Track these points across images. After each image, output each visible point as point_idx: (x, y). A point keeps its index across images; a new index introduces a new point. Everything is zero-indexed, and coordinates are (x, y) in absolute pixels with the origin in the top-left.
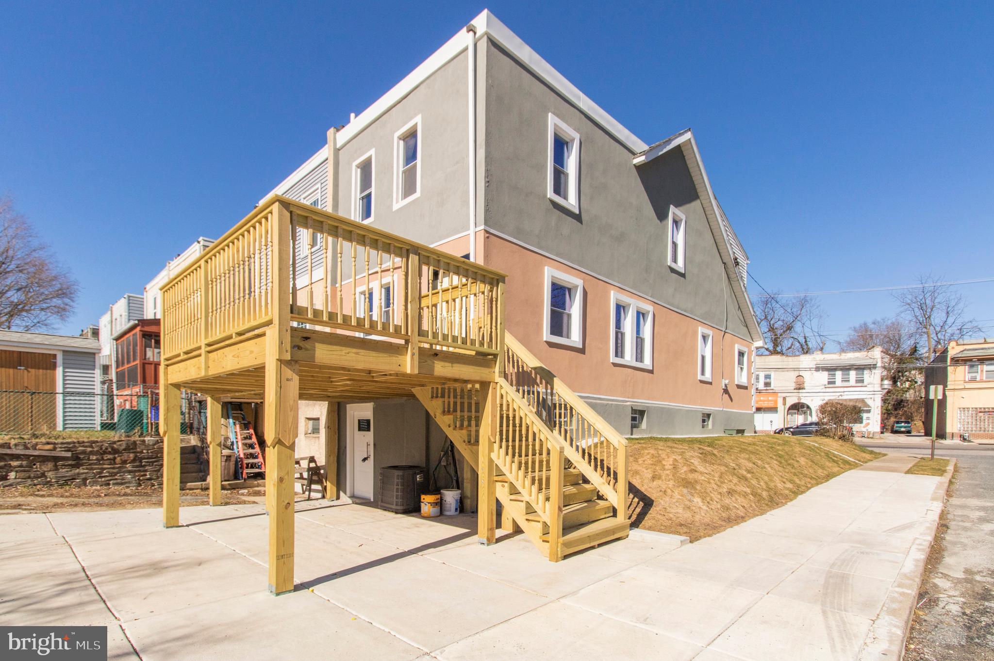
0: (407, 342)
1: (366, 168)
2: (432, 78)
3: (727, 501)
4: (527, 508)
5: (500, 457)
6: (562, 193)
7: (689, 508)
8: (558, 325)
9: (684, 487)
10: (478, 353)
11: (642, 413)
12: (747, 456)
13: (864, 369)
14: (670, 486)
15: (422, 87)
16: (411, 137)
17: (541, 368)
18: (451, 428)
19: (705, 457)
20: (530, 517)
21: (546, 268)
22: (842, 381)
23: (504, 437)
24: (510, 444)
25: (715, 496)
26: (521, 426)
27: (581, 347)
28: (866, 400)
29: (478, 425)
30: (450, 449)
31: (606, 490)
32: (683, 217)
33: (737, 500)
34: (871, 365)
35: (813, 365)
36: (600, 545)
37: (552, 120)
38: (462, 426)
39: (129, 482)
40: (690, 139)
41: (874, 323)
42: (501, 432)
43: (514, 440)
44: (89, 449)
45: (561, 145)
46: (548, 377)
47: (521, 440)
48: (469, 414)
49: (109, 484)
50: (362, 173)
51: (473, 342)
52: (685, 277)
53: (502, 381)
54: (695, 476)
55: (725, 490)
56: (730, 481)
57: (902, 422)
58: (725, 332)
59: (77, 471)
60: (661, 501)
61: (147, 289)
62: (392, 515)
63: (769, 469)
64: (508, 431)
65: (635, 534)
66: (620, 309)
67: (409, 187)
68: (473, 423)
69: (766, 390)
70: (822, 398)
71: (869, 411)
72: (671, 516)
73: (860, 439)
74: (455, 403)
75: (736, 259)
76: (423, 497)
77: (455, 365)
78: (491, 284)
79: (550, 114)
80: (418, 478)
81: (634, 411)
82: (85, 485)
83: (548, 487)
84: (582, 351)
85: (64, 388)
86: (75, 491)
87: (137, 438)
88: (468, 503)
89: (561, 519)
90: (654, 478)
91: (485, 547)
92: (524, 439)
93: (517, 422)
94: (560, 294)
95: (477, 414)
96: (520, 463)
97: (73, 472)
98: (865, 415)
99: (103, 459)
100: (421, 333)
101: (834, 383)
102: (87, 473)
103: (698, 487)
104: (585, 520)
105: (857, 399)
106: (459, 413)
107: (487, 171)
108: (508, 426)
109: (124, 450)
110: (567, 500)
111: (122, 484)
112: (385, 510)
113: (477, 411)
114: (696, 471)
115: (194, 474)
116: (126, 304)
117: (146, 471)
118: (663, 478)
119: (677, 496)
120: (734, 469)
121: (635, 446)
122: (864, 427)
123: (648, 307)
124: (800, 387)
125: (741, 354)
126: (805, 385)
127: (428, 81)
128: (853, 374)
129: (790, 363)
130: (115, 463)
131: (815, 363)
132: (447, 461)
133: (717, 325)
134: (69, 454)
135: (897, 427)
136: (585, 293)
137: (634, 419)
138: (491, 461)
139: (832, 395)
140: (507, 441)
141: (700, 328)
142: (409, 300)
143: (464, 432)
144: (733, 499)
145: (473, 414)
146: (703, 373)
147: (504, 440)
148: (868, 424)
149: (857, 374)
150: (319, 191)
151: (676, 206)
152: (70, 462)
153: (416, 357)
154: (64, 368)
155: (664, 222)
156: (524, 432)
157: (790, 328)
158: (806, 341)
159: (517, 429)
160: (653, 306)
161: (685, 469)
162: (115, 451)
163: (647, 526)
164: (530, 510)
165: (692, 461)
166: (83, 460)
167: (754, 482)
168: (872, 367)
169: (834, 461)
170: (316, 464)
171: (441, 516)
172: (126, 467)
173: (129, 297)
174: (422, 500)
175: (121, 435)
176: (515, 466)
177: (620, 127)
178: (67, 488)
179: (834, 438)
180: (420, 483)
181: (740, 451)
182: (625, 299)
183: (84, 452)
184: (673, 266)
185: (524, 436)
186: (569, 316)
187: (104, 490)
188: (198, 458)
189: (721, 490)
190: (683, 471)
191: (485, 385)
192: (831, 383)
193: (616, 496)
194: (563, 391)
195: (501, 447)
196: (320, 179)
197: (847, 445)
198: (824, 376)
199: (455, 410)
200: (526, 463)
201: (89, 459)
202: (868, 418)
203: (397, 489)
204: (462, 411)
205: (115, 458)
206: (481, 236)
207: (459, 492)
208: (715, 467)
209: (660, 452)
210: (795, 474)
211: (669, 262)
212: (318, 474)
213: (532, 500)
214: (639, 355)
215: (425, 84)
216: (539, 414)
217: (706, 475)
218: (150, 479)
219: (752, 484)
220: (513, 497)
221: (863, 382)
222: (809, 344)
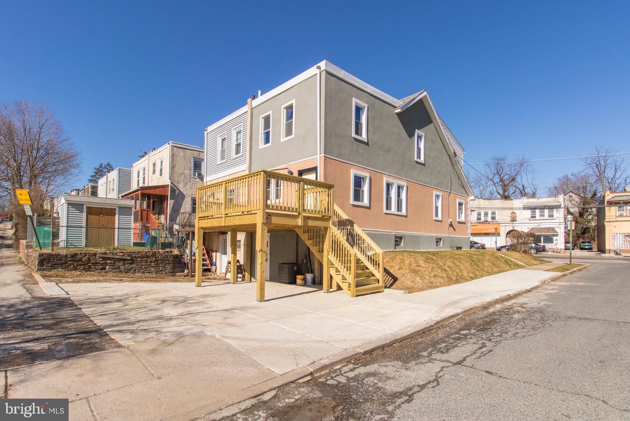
0: (299, 214)
1: (267, 120)
2: (300, 84)
3: (433, 280)
4: (342, 277)
5: (332, 257)
6: (359, 133)
7: (413, 282)
8: (358, 196)
9: (413, 273)
10: (323, 216)
11: (401, 238)
12: (452, 260)
13: (554, 208)
14: (407, 272)
15: (295, 87)
16: (290, 109)
17: (349, 219)
18: (312, 246)
19: (427, 260)
20: (344, 281)
21: (352, 170)
22: (540, 216)
23: (334, 249)
24: (336, 252)
25: (427, 277)
26: (340, 245)
27: (369, 206)
28: (555, 228)
29: (323, 244)
30: (308, 255)
31: (375, 272)
32: (423, 134)
33: (438, 279)
34: (557, 206)
35: (521, 206)
36: (371, 293)
37: (354, 101)
38: (316, 244)
39: (153, 272)
40: (426, 95)
41: (572, 175)
42: (332, 247)
43: (337, 251)
44: (137, 255)
45: (359, 110)
46: (351, 223)
47: (340, 251)
48: (319, 240)
49: (144, 273)
50: (265, 121)
51: (322, 212)
52: (425, 166)
53: (332, 227)
54: (419, 268)
55: (432, 275)
56: (437, 271)
57: (586, 242)
58: (450, 193)
59: (132, 266)
60: (401, 279)
61: (133, 166)
62: (284, 285)
63: (463, 267)
64: (335, 247)
65: (386, 290)
66: (389, 185)
67: (289, 132)
68: (321, 243)
69: (493, 221)
70: (528, 227)
71: (557, 235)
72: (405, 285)
73: (552, 253)
74: (313, 235)
75: (455, 153)
76: (297, 276)
77: (315, 221)
78: (329, 188)
79: (353, 98)
80: (295, 268)
81: (396, 237)
82: (135, 273)
83: (350, 270)
84: (369, 208)
85: (119, 225)
86: (132, 275)
87: (155, 250)
88: (317, 280)
89: (355, 283)
90: (399, 269)
91: (326, 294)
92: (341, 250)
93: (339, 243)
94: (358, 181)
95: (323, 240)
96: (340, 260)
97: (130, 266)
98: (555, 238)
99: (142, 260)
100: (304, 211)
101: (535, 217)
102: (136, 267)
103: (419, 273)
104: (366, 283)
105: (549, 228)
106: (315, 239)
107: (325, 130)
108: (335, 245)
109: (151, 256)
110: (357, 276)
111: (150, 273)
112: (280, 283)
113: (323, 238)
114: (420, 266)
115: (178, 269)
116: (118, 173)
117: (160, 266)
118: (404, 269)
119: (409, 276)
120: (441, 266)
121: (394, 255)
122: (554, 246)
123: (404, 184)
124: (513, 220)
125: (460, 204)
126: (517, 218)
127: (298, 85)
128: (546, 211)
129: (507, 205)
130: (147, 263)
131: (523, 204)
132: (306, 261)
133: (445, 189)
134: (129, 258)
135: (583, 245)
136: (371, 179)
137: (396, 241)
138: (328, 259)
139: (533, 225)
140: (335, 251)
141: (434, 192)
142: (300, 199)
143: (317, 247)
144: (436, 279)
145: (321, 240)
146: (437, 215)
147: (333, 251)
148: (557, 244)
149: (549, 212)
150: (242, 126)
151: (419, 130)
152: (130, 262)
153: (303, 219)
154: (119, 215)
155: (412, 138)
156: (341, 247)
157: (513, 180)
158: (524, 189)
159: (339, 246)
160: (407, 183)
161: (415, 265)
162: (148, 257)
163: (393, 288)
164: (344, 278)
165: (419, 262)
166: (134, 261)
167: (450, 272)
168: (558, 207)
169: (508, 264)
170: (240, 264)
171: (305, 284)
172: (152, 265)
173: (119, 169)
174: (297, 278)
175: (149, 249)
176: (338, 261)
177: (388, 96)
178: (129, 274)
179: (520, 252)
180: (296, 270)
181: (449, 258)
182: (391, 180)
183: (135, 257)
184: (418, 160)
185: (341, 249)
186: (363, 191)
187: (143, 275)
188: (179, 261)
189: (430, 275)
190: (413, 266)
191: (326, 229)
192: (533, 217)
193: (379, 274)
194: (357, 229)
195: (332, 253)
196: (242, 121)
197: (527, 256)
198: (528, 213)
199: (313, 238)
200: (342, 260)
201: (137, 260)
202: (557, 240)
203: (286, 273)
204: (316, 238)
205: (147, 260)
206: (323, 159)
207: (313, 274)
208: (431, 265)
209: (404, 257)
210: (477, 270)
211: (416, 159)
212: (241, 269)
213: (344, 274)
214: (399, 208)
215: (297, 86)
216: (347, 240)
217: (424, 268)
218: (161, 271)
219: (449, 274)
220: (337, 273)
221: (553, 217)
222: (526, 190)
